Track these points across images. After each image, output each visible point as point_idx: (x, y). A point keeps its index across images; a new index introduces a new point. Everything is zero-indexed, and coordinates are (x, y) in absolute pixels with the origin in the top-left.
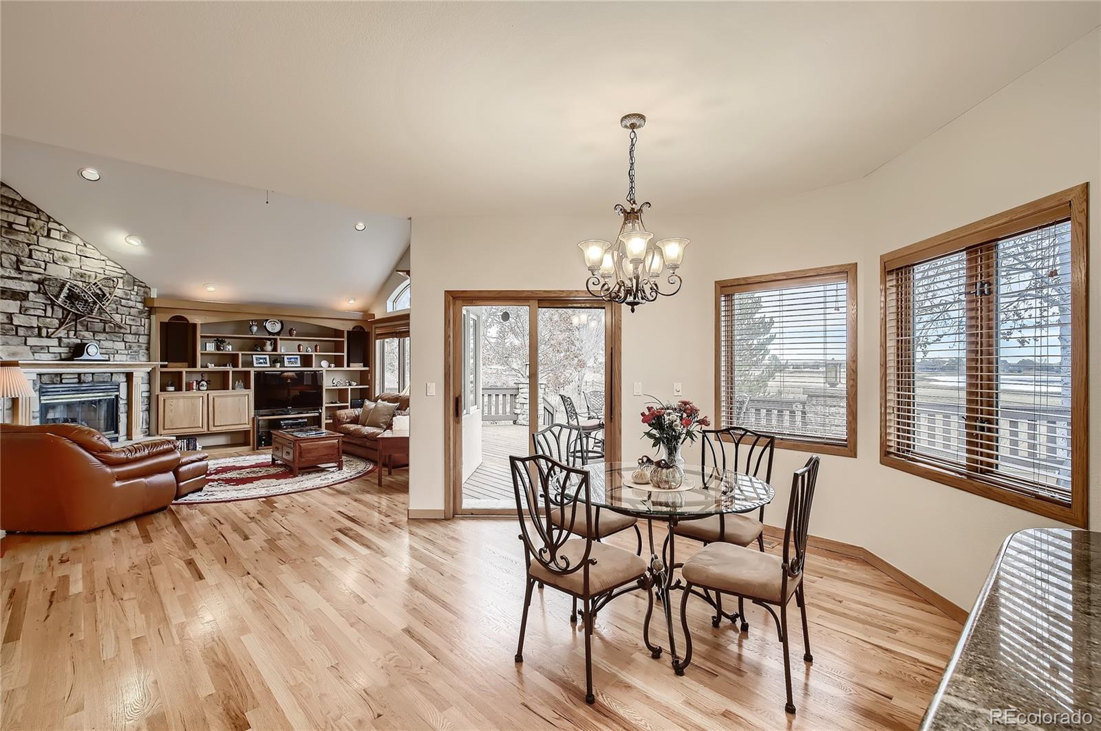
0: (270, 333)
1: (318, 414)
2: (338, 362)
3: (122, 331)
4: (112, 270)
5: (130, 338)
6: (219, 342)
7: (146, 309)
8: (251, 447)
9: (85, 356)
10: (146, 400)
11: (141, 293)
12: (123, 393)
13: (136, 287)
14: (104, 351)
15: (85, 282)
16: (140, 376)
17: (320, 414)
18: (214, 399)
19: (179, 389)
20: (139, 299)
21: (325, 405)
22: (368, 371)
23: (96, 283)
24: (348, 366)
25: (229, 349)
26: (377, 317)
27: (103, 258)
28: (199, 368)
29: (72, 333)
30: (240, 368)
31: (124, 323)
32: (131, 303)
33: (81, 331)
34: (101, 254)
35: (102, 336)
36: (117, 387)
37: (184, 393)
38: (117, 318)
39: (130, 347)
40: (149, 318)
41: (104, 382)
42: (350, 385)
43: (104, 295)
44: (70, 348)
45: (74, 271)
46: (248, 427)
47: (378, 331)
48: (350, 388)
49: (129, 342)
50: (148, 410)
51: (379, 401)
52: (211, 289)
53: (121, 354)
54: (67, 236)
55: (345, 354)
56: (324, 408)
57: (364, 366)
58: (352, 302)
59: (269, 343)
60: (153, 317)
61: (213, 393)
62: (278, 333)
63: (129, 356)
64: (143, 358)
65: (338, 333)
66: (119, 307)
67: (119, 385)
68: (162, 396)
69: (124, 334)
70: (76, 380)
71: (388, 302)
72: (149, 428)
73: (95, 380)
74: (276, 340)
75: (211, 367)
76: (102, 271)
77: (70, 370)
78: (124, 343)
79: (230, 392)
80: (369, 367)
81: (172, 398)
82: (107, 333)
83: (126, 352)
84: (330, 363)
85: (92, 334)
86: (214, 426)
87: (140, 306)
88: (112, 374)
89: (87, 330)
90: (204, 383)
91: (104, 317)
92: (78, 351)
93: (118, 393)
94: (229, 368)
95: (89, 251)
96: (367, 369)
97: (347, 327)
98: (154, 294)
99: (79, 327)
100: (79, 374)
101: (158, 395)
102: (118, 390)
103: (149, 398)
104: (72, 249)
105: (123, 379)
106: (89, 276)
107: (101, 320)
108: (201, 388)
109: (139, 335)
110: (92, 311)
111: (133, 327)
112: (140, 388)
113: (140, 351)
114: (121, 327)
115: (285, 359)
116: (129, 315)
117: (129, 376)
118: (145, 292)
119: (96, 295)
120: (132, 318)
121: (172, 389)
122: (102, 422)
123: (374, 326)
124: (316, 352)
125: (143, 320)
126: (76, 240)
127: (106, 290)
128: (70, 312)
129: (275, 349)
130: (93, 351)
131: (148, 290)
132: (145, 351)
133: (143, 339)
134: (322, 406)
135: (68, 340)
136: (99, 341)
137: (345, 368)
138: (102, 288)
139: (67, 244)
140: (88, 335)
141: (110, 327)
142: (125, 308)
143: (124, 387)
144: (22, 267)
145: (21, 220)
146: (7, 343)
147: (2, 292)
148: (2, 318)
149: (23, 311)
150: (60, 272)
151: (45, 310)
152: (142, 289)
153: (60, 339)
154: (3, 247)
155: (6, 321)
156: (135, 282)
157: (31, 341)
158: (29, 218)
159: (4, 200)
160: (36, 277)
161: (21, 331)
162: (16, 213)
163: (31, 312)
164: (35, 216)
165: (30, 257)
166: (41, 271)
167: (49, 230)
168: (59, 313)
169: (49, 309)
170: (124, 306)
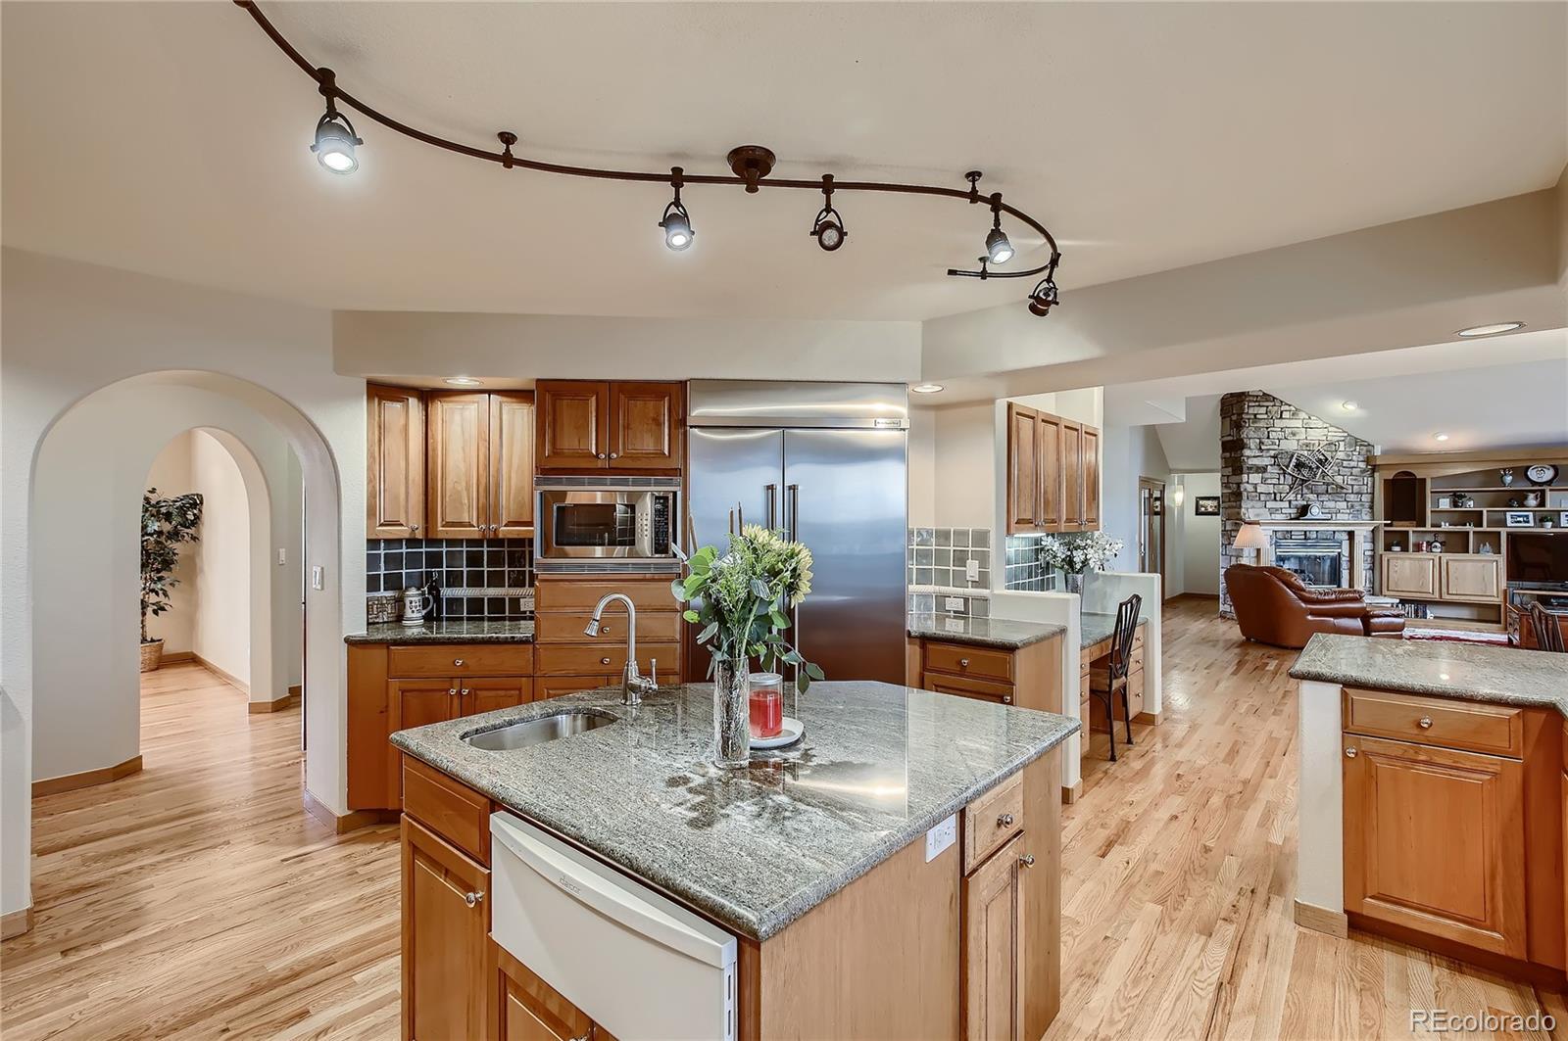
0: (1535, 484)
3: (1345, 491)
4: (1334, 435)
5: (1352, 497)
6: (1457, 498)
7: (1370, 467)
8: (1502, 625)
9: (1309, 516)
10: (1369, 559)
11: (1363, 452)
12: (1345, 552)
13: (1358, 447)
14: (1327, 511)
15: (1310, 450)
16: (1362, 534)
18: (1447, 563)
19: (1405, 549)
20: (1361, 459)
23: (1319, 450)
25: (1470, 505)
27: (1325, 426)
28: (1428, 528)
29: (1299, 496)
30: (1486, 528)
31: (1346, 483)
32: (1353, 464)
33: (1306, 494)
34: (1324, 423)
35: (1325, 497)
36: (1339, 544)
37: (1411, 554)
38: (1339, 479)
39: (1352, 506)
40: (1373, 476)
41: (1327, 539)
43: (1326, 459)
44: (1298, 509)
45: (1301, 442)
46: (1497, 600)
49: (1352, 502)
50: (1372, 569)
52: (1442, 438)
53: (1343, 513)
54: (1296, 413)
59: (1531, 495)
60: (1376, 475)
61: (1446, 557)
62: (1549, 483)
63: (1351, 515)
64: (1366, 517)
66: (1341, 468)
67: (1341, 543)
68: (1386, 556)
69: (1346, 494)
70: (1303, 537)
72: (1373, 588)
73: (1319, 537)
74: (1543, 491)
75: (1445, 527)
76: (1324, 438)
77: (1298, 528)
78: (1345, 503)
79: (1470, 556)
81: (1397, 559)
82: (1330, 494)
83: (1348, 511)
85: (1316, 496)
86: (1448, 594)
87: (1362, 465)
88: (1334, 532)
89: (1312, 493)
90: (1438, 545)
91: (1327, 479)
92: (1304, 511)
93: (1340, 551)
94: (1470, 528)
95: (1314, 422)
98: (1377, 452)
99: (1305, 491)
100: (1305, 532)
101: (1381, 554)
102: (1340, 547)
103: (1373, 557)
104: (1299, 423)
105: (1345, 537)
106: (1314, 444)
107: (1324, 482)
108: (1434, 550)
109: (1362, 494)
110: (1315, 475)
111: (1355, 487)
112: (1363, 546)
113: (1363, 510)
114: (1342, 488)
115: (1563, 518)
116: (1351, 475)
117: (1351, 534)
118: (1367, 451)
119: (1320, 461)
120: (1355, 477)
121: (1397, 549)
122: (1326, 576)
125: (1366, 478)
126: (1303, 415)
127: (1328, 455)
128: (1297, 478)
129: (1542, 504)
130: (1315, 511)
131: (1371, 448)
132: (1368, 510)
133: (1366, 498)
135: (1296, 502)
136: (1323, 501)
138: (1325, 453)
139: (1295, 420)
140: (1313, 497)
141: (1333, 488)
142: (1347, 469)
143: (1346, 545)
144: (1263, 447)
145: (1263, 410)
146: (1253, 507)
147: (1250, 468)
148: (1250, 488)
149: (1264, 481)
150: (1290, 445)
151: (1279, 479)
152: (1365, 448)
153: (1290, 502)
154: (1252, 434)
155: (1253, 490)
156: (1357, 442)
157: (1269, 504)
158: (1267, 407)
159: (1251, 398)
160: (1272, 453)
161: (1263, 497)
162: (1259, 406)
163: (1269, 481)
164: (1272, 404)
165: (1268, 438)
166: (1276, 447)
167: (1282, 412)
168: (1289, 480)
169: (1282, 477)
170: (1346, 467)
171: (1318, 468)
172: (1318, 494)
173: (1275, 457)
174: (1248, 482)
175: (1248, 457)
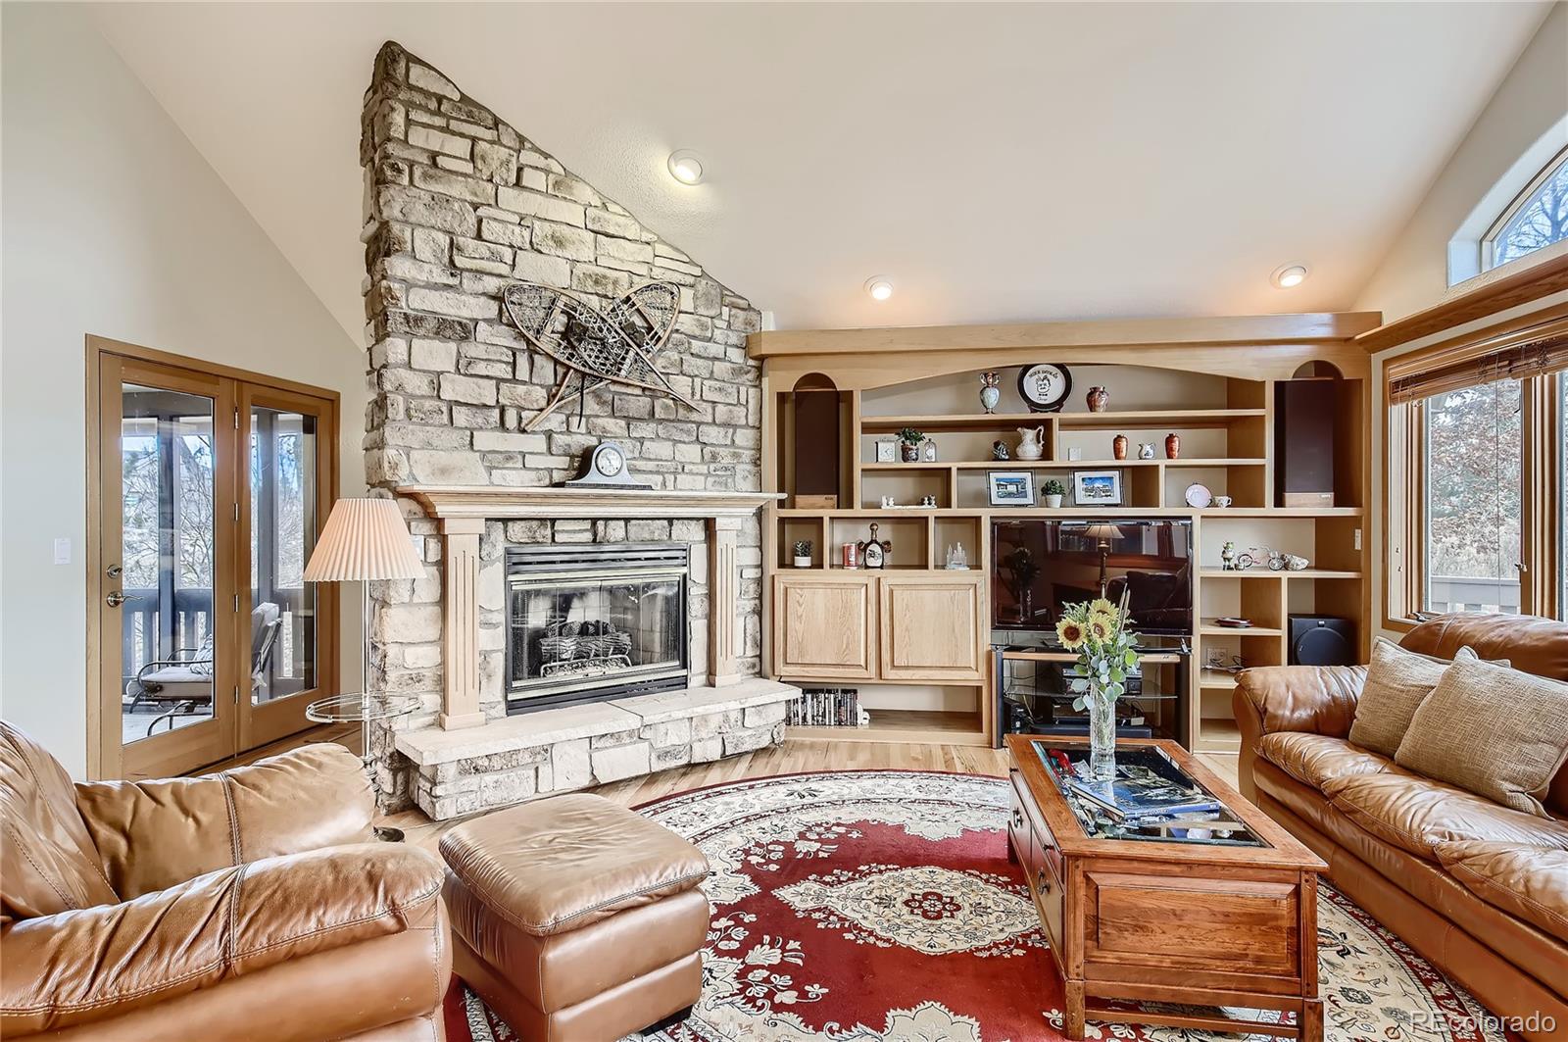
0: (1035, 407)
1: (1174, 658)
2: (1240, 488)
3: (694, 416)
4: (668, 266)
5: (712, 434)
6: (908, 439)
7: (751, 362)
8: (984, 735)
9: (592, 477)
10: (752, 587)
11: (738, 324)
12: (698, 572)
13: (725, 310)
14: (651, 466)
15: (606, 297)
16: (735, 525)
17: (1185, 658)
18: (891, 592)
19: (818, 565)
20: (734, 339)
21: (1200, 629)
22: (1354, 522)
23: (628, 299)
24: (1279, 502)
25: (930, 456)
26: (1388, 321)
27: (646, 236)
28: (858, 511)
29: (574, 421)
30: (955, 511)
31: (698, 396)
32: (715, 350)
33: (597, 416)
34: (643, 228)
35: (646, 430)
36: (684, 554)
37: (826, 575)
38: (681, 386)
39: (714, 457)
40: (759, 387)
41: (652, 541)
42: (1286, 567)
44: (572, 457)
45: (580, 269)
46: (976, 677)
47: (1398, 372)
48: (1284, 575)
49: (712, 445)
50: (759, 612)
51: (1466, 655)
52: (882, 293)
53: (691, 473)
54: (562, 184)
55: (1268, 461)
56: (1196, 640)
57: (1338, 503)
58: (1292, 280)
59: (1029, 435)
60: (765, 380)
61: (891, 577)
62: (1057, 405)
63: (711, 480)
64: (744, 486)
65: (1240, 391)
66: (686, 357)
67: (687, 550)
68: (784, 577)
69: (699, 424)
70: (588, 537)
71: (1453, 244)
72: (759, 657)
73: (632, 536)
74: (1048, 423)
75: (889, 507)
76: (643, 270)
77: (569, 507)
78: (698, 447)
79: (930, 575)
80: (1359, 505)
82: (661, 421)
83: (704, 469)
84: (1214, 493)
85: (623, 423)
86: (893, 667)
87: (736, 356)
88: (670, 520)
89: (613, 415)
90: (877, 549)
92: (584, 462)
93: (685, 570)
94: (930, 510)
95: (614, 222)
96: (1348, 511)
97: (1274, 368)
98: (769, 323)
99: (591, 406)
100: (594, 521)
101: (773, 576)
102: (686, 560)
103: (760, 581)
104: (570, 213)
105: (697, 533)
106: (615, 283)
107: (644, 389)
108: (871, 562)
109: (735, 427)
110: (618, 364)
111: (720, 408)
112: (738, 553)
113: (739, 467)
114: (690, 408)
115: (1079, 486)
116: (711, 377)
117: (709, 525)
118: (748, 323)
119: (629, 328)
120: (718, 384)
121: (803, 561)
122: (657, 636)
123: (1377, 359)
124: (1170, 456)
125: (743, 389)
126: (585, 194)
128: (569, 368)
129: (1047, 454)
130: (610, 463)
131: (753, 316)
132: (750, 467)
133: (745, 438)
134: (1190, 632)
135: (566, 439)
136: (641, 440)
137: (1269, 509)
138: (645, 310)
139: (563, 203)
140: (615, 426)
141: (666, 407)
142: (700, 362)
143: (699, 554)
144: (459, 261)
145: (461, 147)
146: (428, 445)
147: (413, 321)
148: (417, 384)
149: (463, 367)
150: (548, 271)
151: (514, 365)
152: (741, 314)
153: (549, 435)
154: (419, 213)
155: (425, 390)
156: (724, 296)
157: (486, 440)
158: (474, 140)
159: (418, 98)
160: (491, 284)
161: (461, 416)
162: (446, 130)
163: (480, 368)
164: (489, 135)
165: (479, 237)
166: (504, 270)
167: (520, 170)
168: (546, 371)
169: (523, 361)
170: (699, 356)
171: (625, 345)
172: (629, 420)
173: (498, 298)
174: (409, 366)
175: (409, 285)
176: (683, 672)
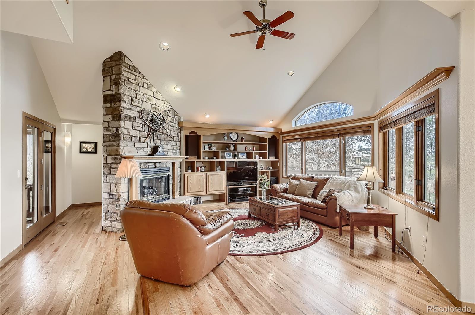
0: (233, 140)
1: (255, 185)
2: (264, 156)
3: (171, 139)
4: (167, 108)
5: (173, 143)
6: (210, 144)
7: (179, 128)
8: (225, 202)
9: (158, 153)
10: (180, 177)
11: (177, 119)
12: (171, 174)
13: (175, 116)
14: (165, 150)
15: (157, 112)
16: (178, 163)
17: (257, 185)
18: (209, 176)
19: (193, 171)
20: (177, 123)
22: (278, 161)
23: (161, 113)
24: (269, 159)
25: (214, 149)
26: (283, 131)
27: (163, 100)
29: (152, 140)
30: (220, 160)
31: (171, 135)
32: (174, 125)
33: (155, 139)
34: (163, 98)
35: (164, 142)
36: (169, 170)
37: (195, 173)
38: (169, 132)
39: (174, 148)
40: (180, 133)
41: (164, 167)
42: (269, 169)
43: (164, 120)
44: (151, 148)
45: (153, 106)
46: (223, 192)
47: (285, 139)
48: (270, 171)
49: (173, 146)
50: (181, 182)
52: (207, 116)
53: (170, 152)
54: (150, 86)
55: (268, 152)
57: (276, 158)
58: (271, 122)
59: (232, 145)
60: (182, 132)
61: (209, 173)
62: (236, 140)
63: (173, 153)
64: (178, 154)
65: (261, 139)
67: (169, 169)
68: (187, 175)
69: (171, 141)
70: (154, 166)
71: (293, 121)
72: (180, 192)
73: (161, 166)
74: (235, 144)
75: (207, 159)
76: (163, 107)
77: (152, 160)
78: (171, 146)
79: (215, 173)
80: (279, 159)
81: (191, 176)
82: (165, 140)
83: (172, 151)
84: (260, 157)
85: (159, 141)
86: (209, 191)
87: (177, 126)
88: (167, 162)
89: (158, 139)
90: (203, 167)
91: (164, 131)
92: (155, 150)
93: (169, 173)
94: (215, 160)
95: (159, 96)
97: (268, 136)
98: (182, 120)
99: (155, 137)
100: (155, 163)
101: (185, 174)
103: (181, 175)
104: (151, 94)
105: (170, 165)
106: (159, 109)
107: (163, 133)
108: (202, 170)
109: (177, 142)
110: (160, 128)
111: (175, 137)
112: (178, 170)
113: (177, 150)
114: (170, 137)
115: (240, 155)
116: (173, 131)
117: (174, 164)
119: (161, 120)
120: (174, 132)
121: (190, 170)
122: (163, 188)
123: (281, 136)
124: (254, 150)
125: (178, 133)
126: (154, 89)
127: (165, 117)
128: (151, 128)
129: (235, 149)
130: (161, 150)
131: (180, 118)
132: (179, 150)
133: (178, 144)
134: (257, 181)
135: (151, 144)
136: (163, 145)
138: (163, 116)
139: (150, 91)
141: (166, 137)
142: (172, 127)
143: (171, 169)
144: (133, 104)
145: (133, 77)
146: (127, 146)
147: (125, 117)
148: (125, 132)
149: (133, 128)
150: (147, 106)
151: (142, 127)
152: (178, 117)
153: (147, 143)
154: (126, 92)
155: (127, 133)
156: (175, 113)
157: (138, 145)
158: (135, 76)
159: (126, 65)
160: (138, 109)
161: (133, 139)
162: (130, 73)
163: (137, 128)
164: (138, 75)
165: (136, 98)
166: (140, 105)
167: (143, 83)
168: (147, 129)
169: (143, 127)
170: (171, 126)
171: (161, 124)
172: (160, 140)
173: (140, 112)
174: (124, 127)
175: (124, 108)
176: (169, 196)
